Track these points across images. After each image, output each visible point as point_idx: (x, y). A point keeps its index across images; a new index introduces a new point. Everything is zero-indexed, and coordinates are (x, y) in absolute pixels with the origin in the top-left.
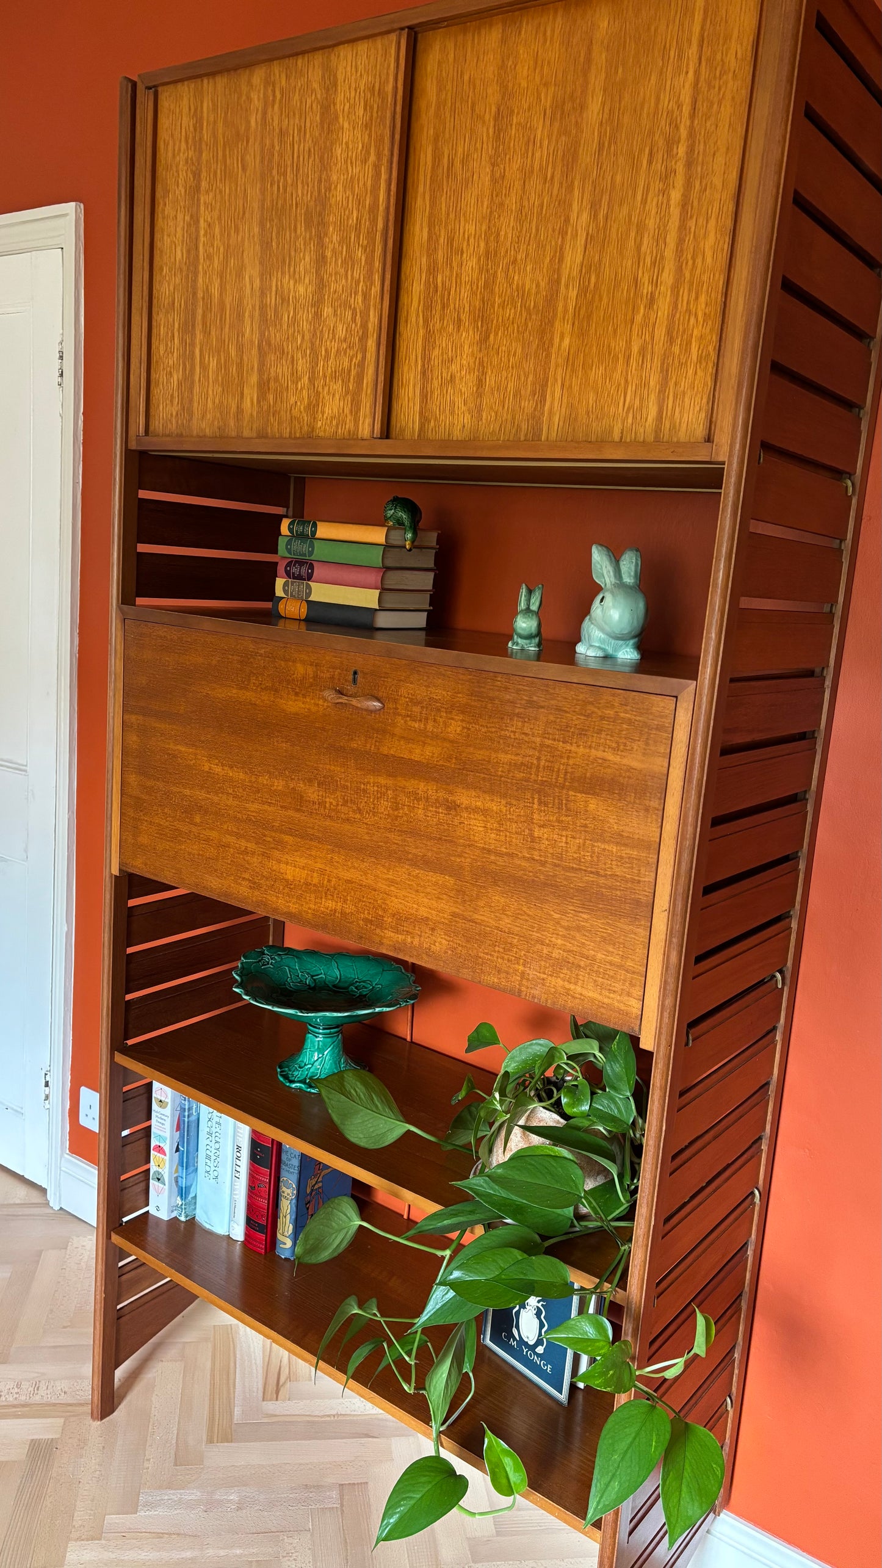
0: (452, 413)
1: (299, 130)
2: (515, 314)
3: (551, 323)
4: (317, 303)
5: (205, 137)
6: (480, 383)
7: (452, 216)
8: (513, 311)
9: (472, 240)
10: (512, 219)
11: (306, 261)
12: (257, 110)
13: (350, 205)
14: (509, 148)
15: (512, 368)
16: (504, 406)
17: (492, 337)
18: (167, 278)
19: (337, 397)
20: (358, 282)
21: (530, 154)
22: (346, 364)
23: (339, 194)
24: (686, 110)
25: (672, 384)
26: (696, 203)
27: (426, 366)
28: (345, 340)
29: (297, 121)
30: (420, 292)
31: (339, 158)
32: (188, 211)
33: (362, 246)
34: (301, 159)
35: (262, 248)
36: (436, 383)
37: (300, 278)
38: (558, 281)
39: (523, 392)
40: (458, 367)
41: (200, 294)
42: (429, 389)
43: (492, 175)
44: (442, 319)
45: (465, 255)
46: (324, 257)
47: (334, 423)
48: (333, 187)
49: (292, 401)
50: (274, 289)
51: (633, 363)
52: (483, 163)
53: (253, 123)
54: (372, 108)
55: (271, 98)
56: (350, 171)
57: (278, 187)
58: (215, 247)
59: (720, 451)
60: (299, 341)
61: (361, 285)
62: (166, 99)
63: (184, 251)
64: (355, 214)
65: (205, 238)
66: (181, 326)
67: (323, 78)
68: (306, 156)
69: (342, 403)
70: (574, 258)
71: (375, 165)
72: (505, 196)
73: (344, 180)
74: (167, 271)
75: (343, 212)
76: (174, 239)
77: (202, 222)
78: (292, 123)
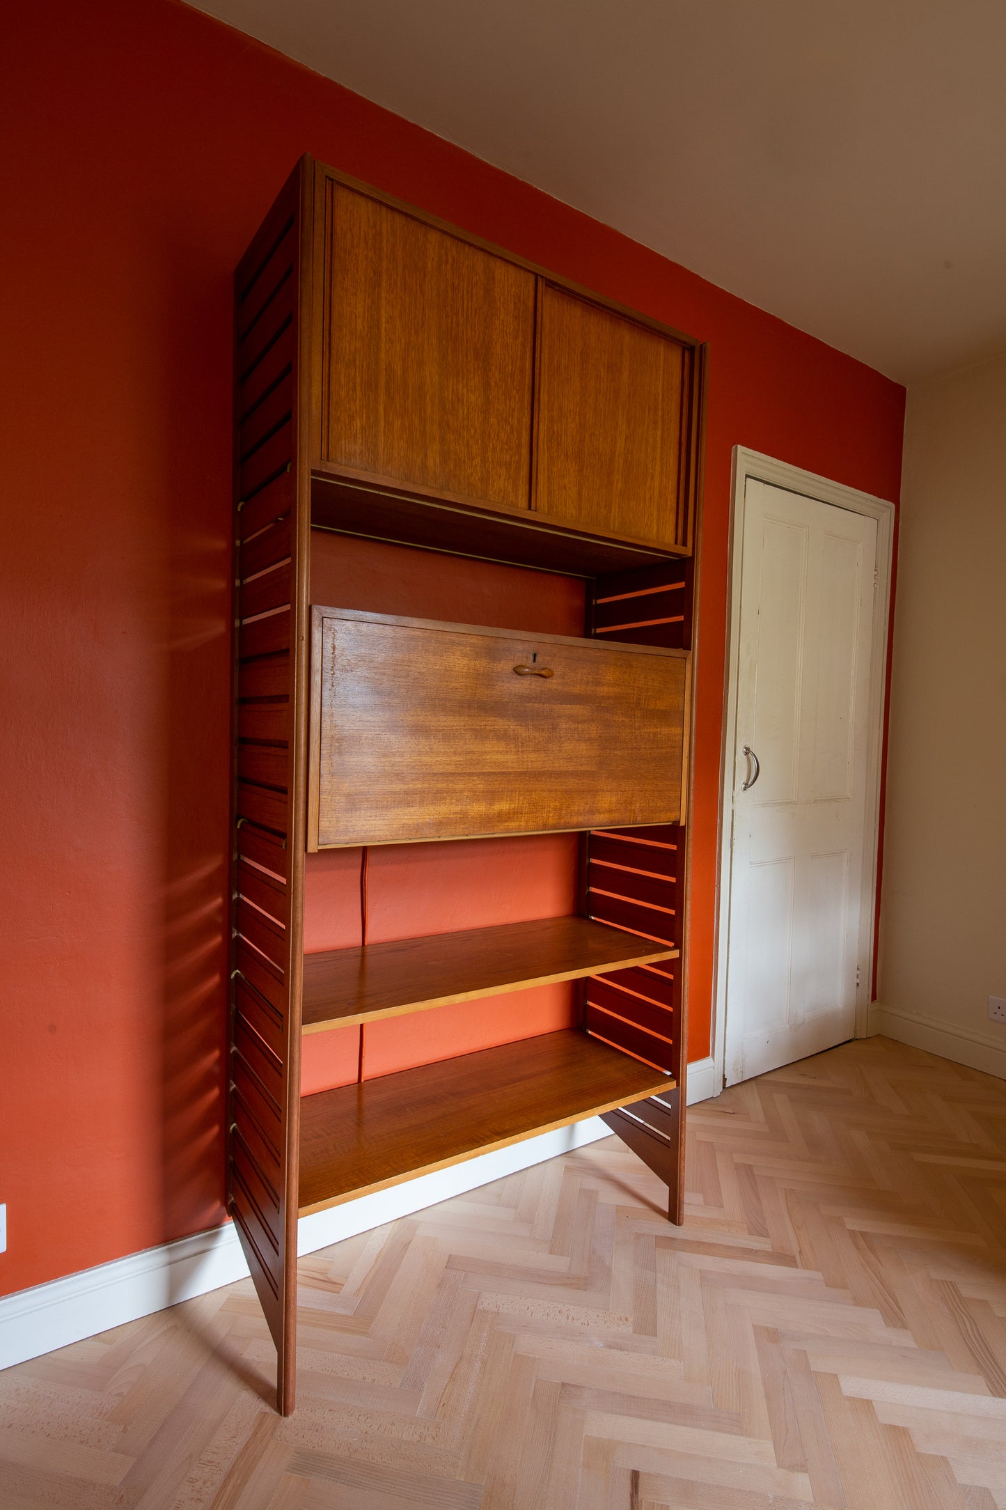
0: (566, 506)
1: (468, 293)
2: (596, 462)
3: (613, 473)
4: (485, 412)
5: (385, 250)
6: (580, 494)
7: (561, 395)
9: (572, 413)
10: (592, 412)
11: (476, 381)
12: (433, 259)
13: (507, 360)
14: (589, 374)
15: (596, 490)
16: (592, 509)
17: (585, 470)
18: (347, 338)
19: (503, 478)
20: (514, 410)
21: (599, 382)
22: (508, 459)
23: (498, 349)
24: (661, 396)
25: (661, 517)
27: (551, 475)
28: (507, 443)
29: (466, 285)
30: (545, 430)
31: (498, 327)
32: (369, 296)
33: (516, 389)
34: (470, 312)
35: (440, 356)
36: (556, 487)
37: (472, 390)
38: (615, 453)
39: (601, 504)
40: (568, 481)
41: (383, 365)
42: (552, 489)
43: (581, 384)
44: (558, 451)
45: (569, 420)
46: (489, 384)
47: (501, 494)
48: (494, 342)
49: (469, 471)
50: (450, 389)
51: (647, 504)
52: (576, 375)
53: (430, 266)
54: (519, 309)
55: (444, 258)
56: (506, 338)
57: (452, 322)
58: (397, 335)
59: (687, 551)
60: (472, 432)
61: (516, 412)
62: (343, 197)
63: (366, 325)
64: (510, 367)
65: (387, 325)
66: (364, 383)
67: (485, 271)
68: (474, 312)
69: (506, 483)
70: (621, 444)
71: (522, 343)
72: (588, 398)
73: (502, 342)
74: (348, 333)
75: (501, 362)
76: (355, 311)
77: (383, 311)
78: (462, 284)
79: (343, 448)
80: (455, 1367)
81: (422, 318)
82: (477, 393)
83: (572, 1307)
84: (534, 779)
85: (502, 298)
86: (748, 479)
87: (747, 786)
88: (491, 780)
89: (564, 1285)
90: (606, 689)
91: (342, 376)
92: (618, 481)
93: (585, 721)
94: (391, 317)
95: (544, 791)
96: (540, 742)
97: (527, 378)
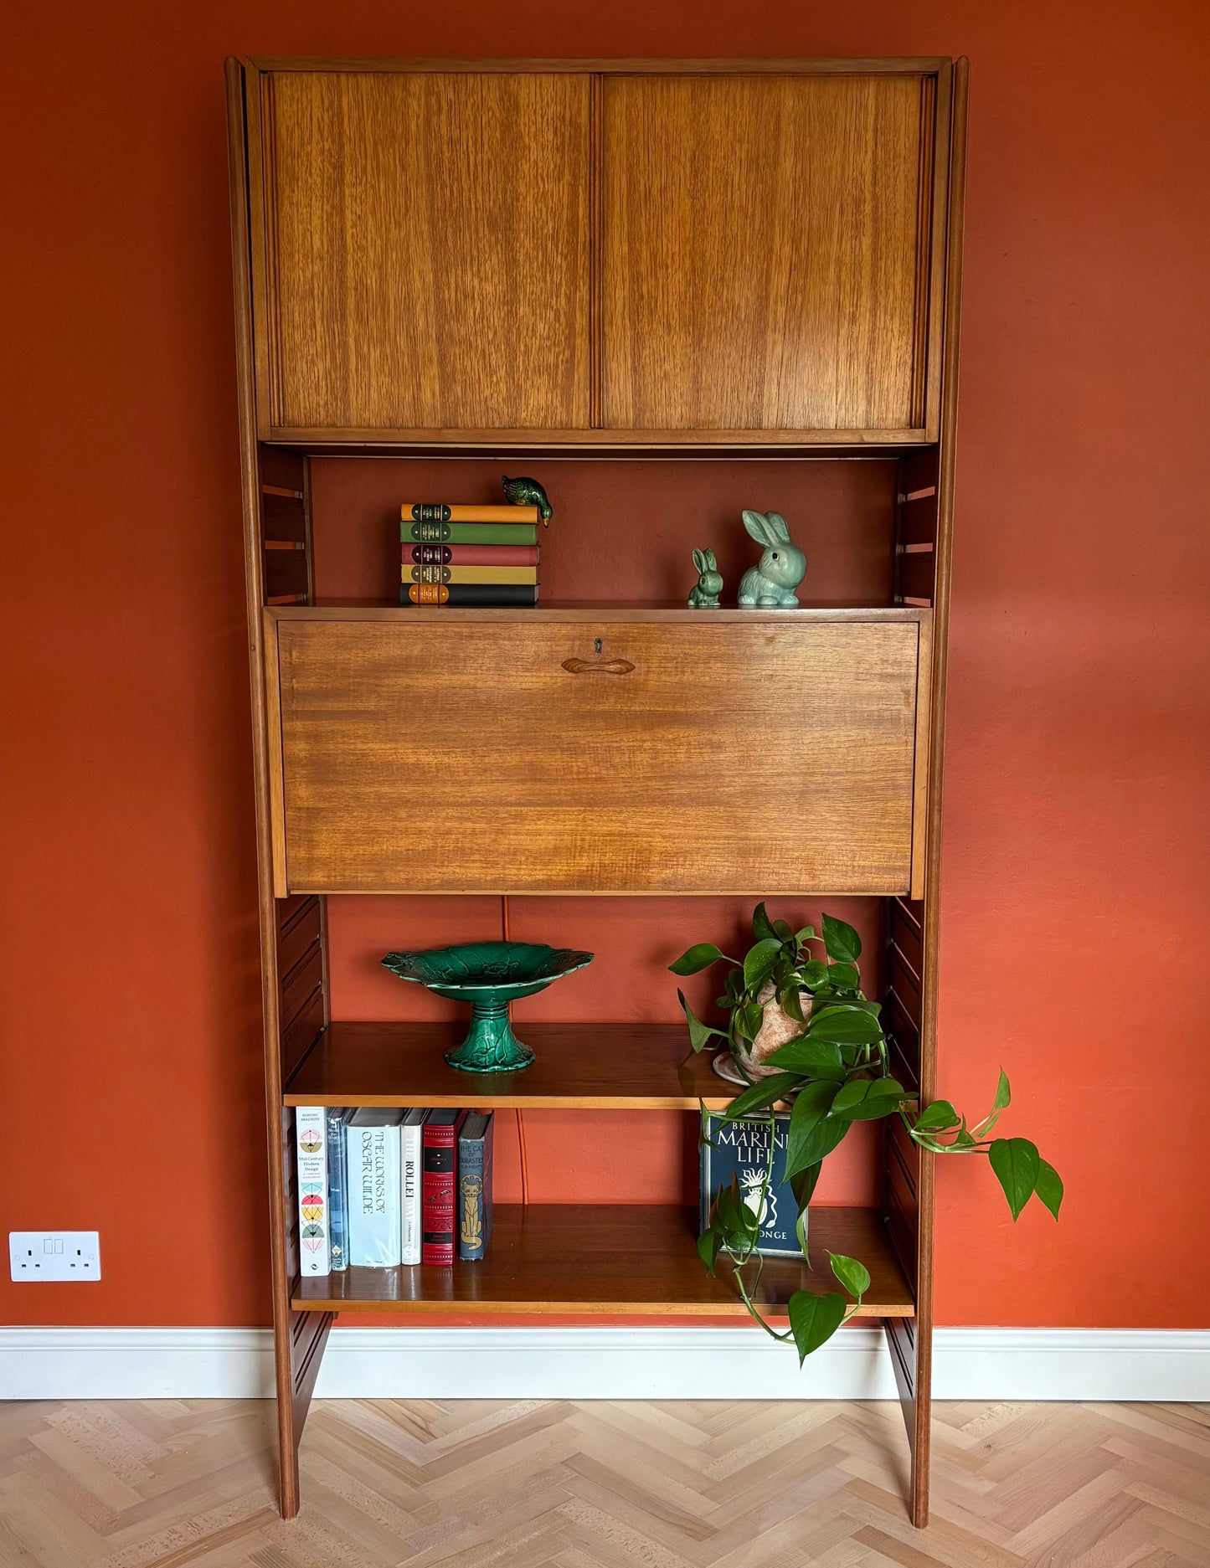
0: (669, 405)
1: (475, 142)
2: (727, 322)
3: (763, 331)
4: (510, 301)
5: (348, 132)
6: (696, 380)
7: (654, 235)
8: (724, 321)
9: (676, 257)
10: (716, 244)
11: (493, 262)
12: (418, 117)
13: (544, 217)
14: (708, 186)
15: (728, 367)
16: (722, 399)
17: (705, 341)
18: (301, 265)
19: (543, 389)
20: (559, 286)
21: (729, 193)
22: (551, 359)
23: (528, 204)
24: (868, 178)
25: (877, 383)
26: (883, 248)
27: (637, 364)
28: (548, 338)
29: (471, 132)
30: (624, 299)
31: (527, 173)
32: (328, 202)
33: (561, 254)
34: (479, 168)
35: (433, 246)
36: (648, 379)
37: (486, 277)
38: (767, 297)
39: (740, 387)
40: (672, 365)
41: (351, 284)
42: (642, 384)
43: (693, 206)
44: (650, 323)
45: (670, 270)
46: (515, 260)
47: (542, 414)
48: (521, 198)
49: (487, 392)
50: (453, 286)
51: (842, 368)
52: (682, 196)
53: (413, 127)
54: (563, 135)
55: (436, 108)
56: (542, 186)
57: (452, 191)
58: (369, 239)
59: (931, 434)
60: (491, 336)
61: (563, 288)
62: (286, 86)
63: (325, 240)
64: (551, 225)
65: (354, 230)
66: (325, 314)
67: (502, 99)
68: (485, 167)
69: (550, 396)
70: (780, 281)
71: (570, 184)
72: (708, 224)
73: (534, 193)
74: (301, 258)
75: (535, 222)
76: (309, 226)
77: (348, 213)
78: (465, 134)
79: (299, 403)
80: (475, 1546)
81: (405, 203)
82: (496, 280)
83: (664, 1548)
85: (533, 129)
89: (681, 1526)
91: (296, 314)
92: (775, 342)
94: (359, 218)
97: (581, 233)
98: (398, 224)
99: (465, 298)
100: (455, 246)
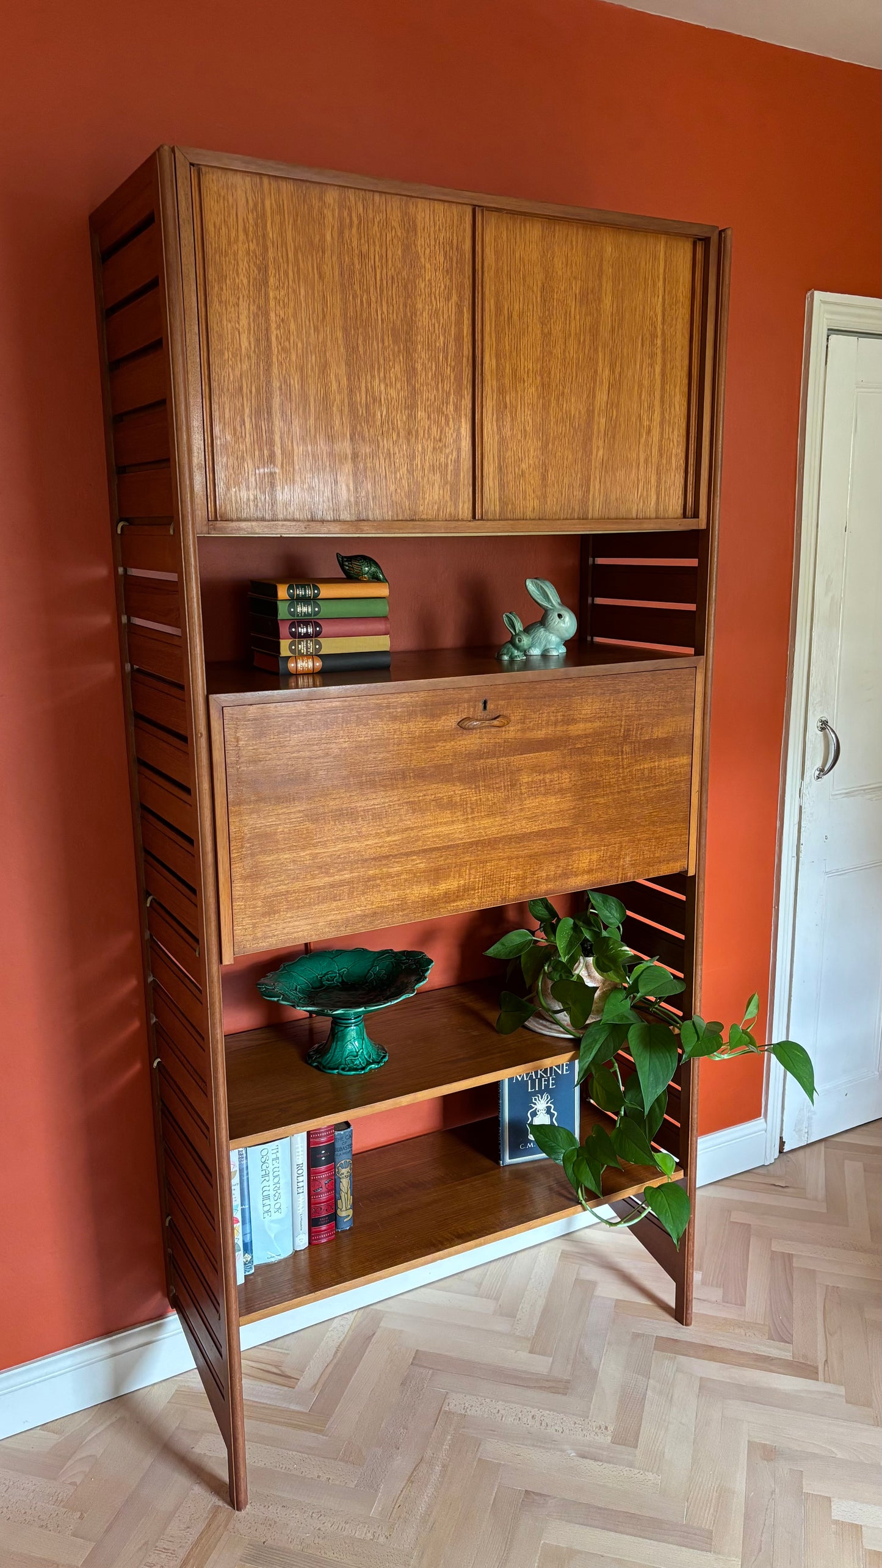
0: (525, 499)
1: (381, 257)
2: (566, 429)
3: (590, 439)
4: (411, 407)
5: (271, 235)
6: (544, 478)
7: (514, 354)
8: (564, 428)
9: (531, 373)
10: (559, 364)
11: (396, 370)
12: (333, 227)
13: (437, 331)
14: (553, 314)
15: (566, 467)
16: (562, 494)
17: (550, 445)
18: (230, 363)
19: (437, 486)
20: (448, 394)
21: (568, 322)
22: (443, 460)
23: (424, 320)
24: (660, 318)
25: (663, 482)
26: (668, 375)
27: (502, 464)
28: (440, 440)
29: (377, 248)
31: (423, 290)
32: (254, 301)
33: (450, 366)
34: (385, 282)
35: (347, 351)
36: (510, 477)
37: (391, 383)
38: (593, 411)
39: (574, 485)
40: (527, 465)
41: (276, 383)
42: (505, 481)
43: (542, 331)
44: (512, 429)
45: (526, 384)
46: (414, 369)
47: (436, 507)
48: (418, 313)
49: (393, 488)
50: (363, 390)
51: (642, 469)
52: (535, 321)
53: (328, 237)
54: (451, 259)
55: (348, 221)
56: (434, 303)
57: (362, 302)
58: (292, 342)
59: (699, 524)
60: (395, 437)
61: (452, 397)
62: (213, 182)
63: (252, 340)
64: (442, 339)
65: (278, 332)
66: (253, 412)
67: (403, 220)
68: (390, 282)
69: (441, 492)
70: (602, 397)
71: (457, 304)
72: (553, 347)
73: (429, 309)
74: (230, 356)
75: (430, 336)
76: (237, 326)
77: (272, 315)
78: (372, 249)
79: (233, 499)
80: (415, 1469)
81: (323, 309)
83: (548, 1412)
84: (489, 848)
85: (428, 250)
86: (833, 337)
87: (822, 772)
88: (434, 856)
89: (541, 1388)
90: (581, 726)
91: (227, 411)
92: (598, 447)
93: (552, 771)
94: (283, 320)
95: (502, 859)
96: (494, 803)
97: (465, 347)
98: (316, 329)
99: (374, 402)
100: (365, 353)
